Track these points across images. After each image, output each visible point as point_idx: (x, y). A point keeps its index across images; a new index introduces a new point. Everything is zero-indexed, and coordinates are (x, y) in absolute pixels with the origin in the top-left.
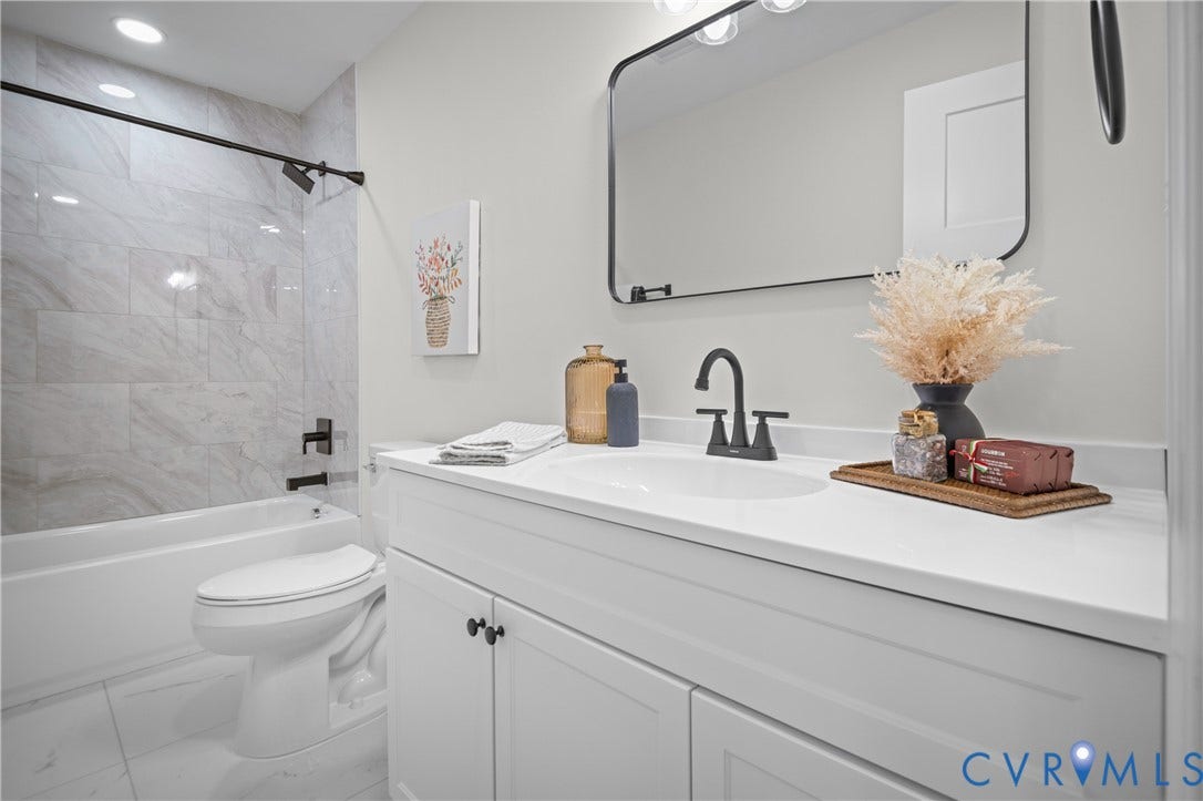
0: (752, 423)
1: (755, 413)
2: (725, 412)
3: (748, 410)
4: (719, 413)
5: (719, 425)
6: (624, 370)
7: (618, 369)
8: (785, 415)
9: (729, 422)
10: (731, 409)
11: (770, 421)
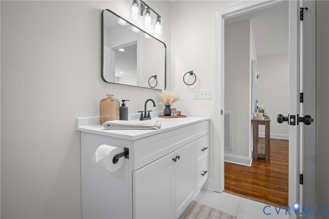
0: (147, 113)
1: (148, 111)
2: (143, 111)
3: (147, 111)
4: (142, 112)
5: (142, 114)
6: (125, 103)
7: (123, 102)
8: (152, 111)
9: (144, 113)
10: (144, 111)
11: (150, 112)
